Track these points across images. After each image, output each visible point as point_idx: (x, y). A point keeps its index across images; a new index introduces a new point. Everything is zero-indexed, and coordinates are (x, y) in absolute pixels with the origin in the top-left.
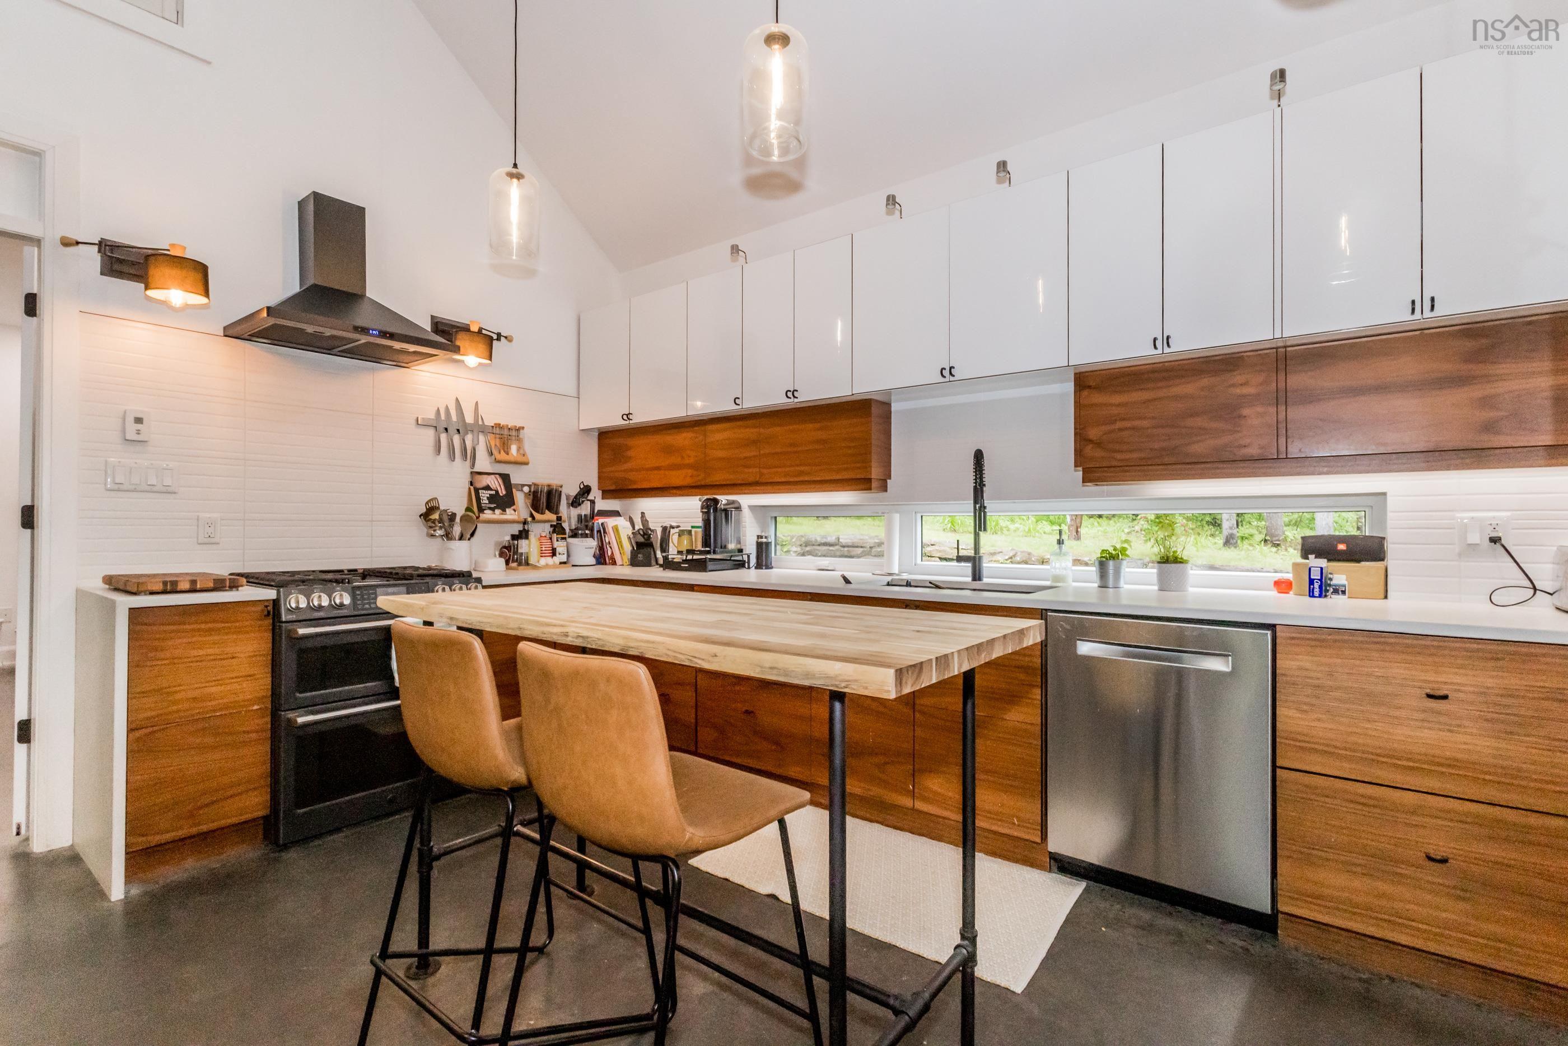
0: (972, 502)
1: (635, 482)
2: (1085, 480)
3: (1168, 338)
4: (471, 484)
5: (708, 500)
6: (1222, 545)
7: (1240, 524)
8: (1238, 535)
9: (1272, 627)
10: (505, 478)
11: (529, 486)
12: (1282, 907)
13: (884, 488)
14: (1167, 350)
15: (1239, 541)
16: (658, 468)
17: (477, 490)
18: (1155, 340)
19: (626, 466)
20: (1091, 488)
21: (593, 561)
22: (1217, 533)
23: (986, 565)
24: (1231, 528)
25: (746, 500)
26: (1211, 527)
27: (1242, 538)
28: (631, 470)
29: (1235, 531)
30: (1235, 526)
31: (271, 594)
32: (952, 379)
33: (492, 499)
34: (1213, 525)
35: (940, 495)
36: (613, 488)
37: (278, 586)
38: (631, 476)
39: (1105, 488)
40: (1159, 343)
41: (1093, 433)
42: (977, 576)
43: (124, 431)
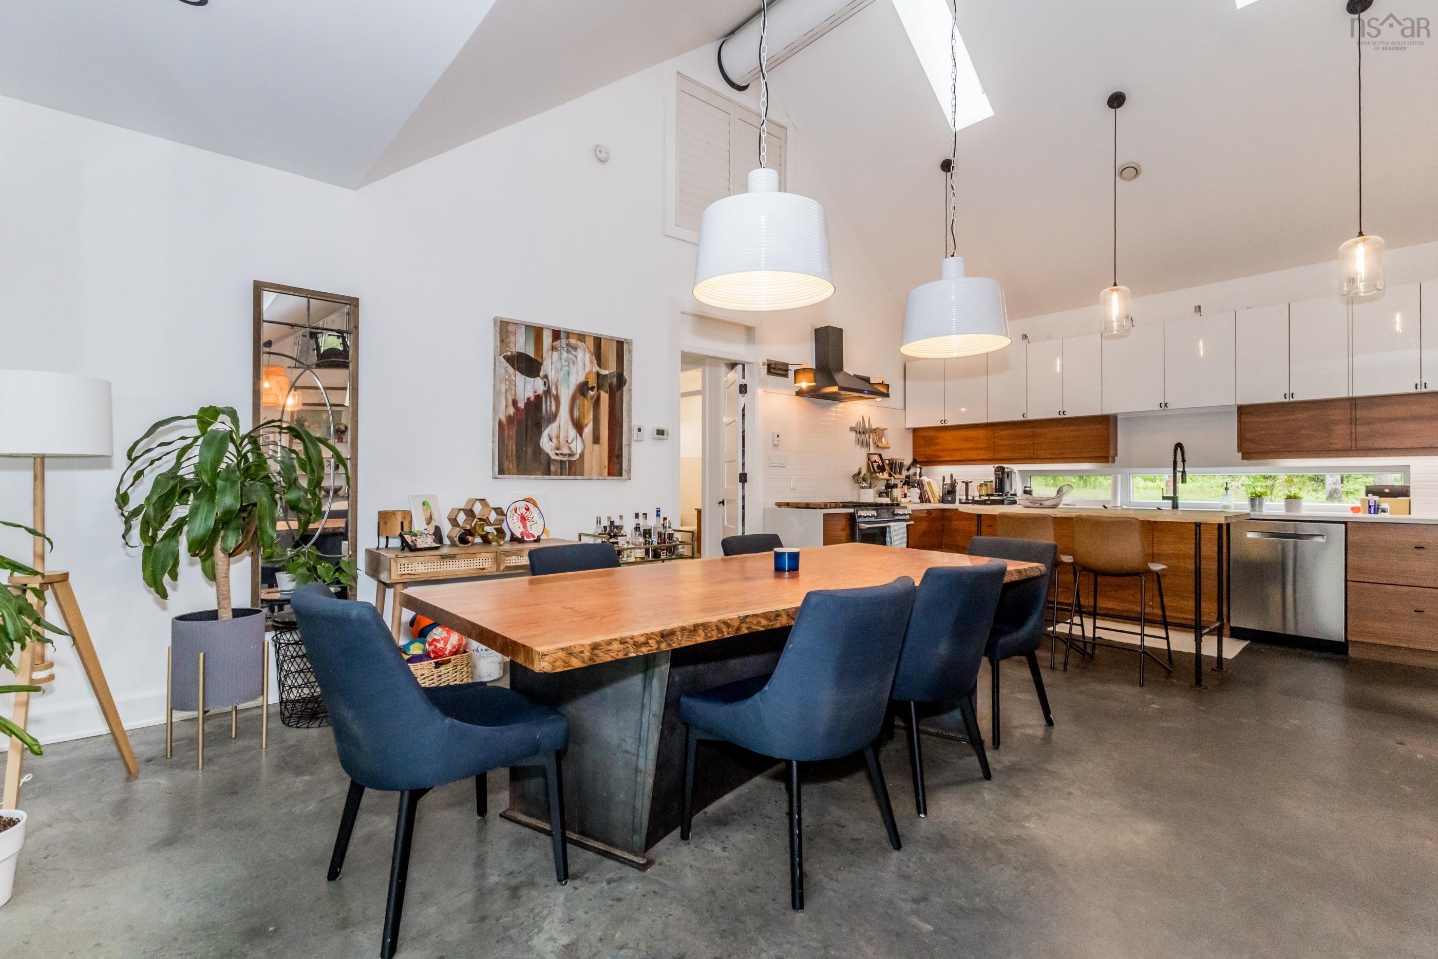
0: (1172, 468)
1: (940, 457)
2: (1243, 458)
3: (1292, 394)
4: (869, 460)
5: (998, 467)
6: (1325, 499)
7: (1345, 480)
8: (1342, 490)
9: (1346, 523)
10: (880, 455)
11: (889, 460)
12: (1349, 638)
13: (1114, 461)
14: (1292, 400)
15: (1344, 496)
16: (960, 450)
17: (872, 463)
18: (1285, 394)
19: (937, 447)
20: (1245, 461)
21: (918, 501)
22: (1320, 488)
23: (1180, 501)
24: (1335, 484)
25: (1016, 468)
26: (1313, 482)
27: (1347, 493)
28: (939, 450)
29: (1339, 486)
30: (1340, 481)
31: (852, 510)
32: (1166, 408)
33: (878, 466)
34: (1315, 480)
35: (1149, 464)
36: (925, 460)
37: (854, 507)
38: (941, 454)
39: (1253, 461)
40: (1287, 397)
41: (1249, 436)
42: (1175, 506)
43: (773, 441)
